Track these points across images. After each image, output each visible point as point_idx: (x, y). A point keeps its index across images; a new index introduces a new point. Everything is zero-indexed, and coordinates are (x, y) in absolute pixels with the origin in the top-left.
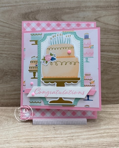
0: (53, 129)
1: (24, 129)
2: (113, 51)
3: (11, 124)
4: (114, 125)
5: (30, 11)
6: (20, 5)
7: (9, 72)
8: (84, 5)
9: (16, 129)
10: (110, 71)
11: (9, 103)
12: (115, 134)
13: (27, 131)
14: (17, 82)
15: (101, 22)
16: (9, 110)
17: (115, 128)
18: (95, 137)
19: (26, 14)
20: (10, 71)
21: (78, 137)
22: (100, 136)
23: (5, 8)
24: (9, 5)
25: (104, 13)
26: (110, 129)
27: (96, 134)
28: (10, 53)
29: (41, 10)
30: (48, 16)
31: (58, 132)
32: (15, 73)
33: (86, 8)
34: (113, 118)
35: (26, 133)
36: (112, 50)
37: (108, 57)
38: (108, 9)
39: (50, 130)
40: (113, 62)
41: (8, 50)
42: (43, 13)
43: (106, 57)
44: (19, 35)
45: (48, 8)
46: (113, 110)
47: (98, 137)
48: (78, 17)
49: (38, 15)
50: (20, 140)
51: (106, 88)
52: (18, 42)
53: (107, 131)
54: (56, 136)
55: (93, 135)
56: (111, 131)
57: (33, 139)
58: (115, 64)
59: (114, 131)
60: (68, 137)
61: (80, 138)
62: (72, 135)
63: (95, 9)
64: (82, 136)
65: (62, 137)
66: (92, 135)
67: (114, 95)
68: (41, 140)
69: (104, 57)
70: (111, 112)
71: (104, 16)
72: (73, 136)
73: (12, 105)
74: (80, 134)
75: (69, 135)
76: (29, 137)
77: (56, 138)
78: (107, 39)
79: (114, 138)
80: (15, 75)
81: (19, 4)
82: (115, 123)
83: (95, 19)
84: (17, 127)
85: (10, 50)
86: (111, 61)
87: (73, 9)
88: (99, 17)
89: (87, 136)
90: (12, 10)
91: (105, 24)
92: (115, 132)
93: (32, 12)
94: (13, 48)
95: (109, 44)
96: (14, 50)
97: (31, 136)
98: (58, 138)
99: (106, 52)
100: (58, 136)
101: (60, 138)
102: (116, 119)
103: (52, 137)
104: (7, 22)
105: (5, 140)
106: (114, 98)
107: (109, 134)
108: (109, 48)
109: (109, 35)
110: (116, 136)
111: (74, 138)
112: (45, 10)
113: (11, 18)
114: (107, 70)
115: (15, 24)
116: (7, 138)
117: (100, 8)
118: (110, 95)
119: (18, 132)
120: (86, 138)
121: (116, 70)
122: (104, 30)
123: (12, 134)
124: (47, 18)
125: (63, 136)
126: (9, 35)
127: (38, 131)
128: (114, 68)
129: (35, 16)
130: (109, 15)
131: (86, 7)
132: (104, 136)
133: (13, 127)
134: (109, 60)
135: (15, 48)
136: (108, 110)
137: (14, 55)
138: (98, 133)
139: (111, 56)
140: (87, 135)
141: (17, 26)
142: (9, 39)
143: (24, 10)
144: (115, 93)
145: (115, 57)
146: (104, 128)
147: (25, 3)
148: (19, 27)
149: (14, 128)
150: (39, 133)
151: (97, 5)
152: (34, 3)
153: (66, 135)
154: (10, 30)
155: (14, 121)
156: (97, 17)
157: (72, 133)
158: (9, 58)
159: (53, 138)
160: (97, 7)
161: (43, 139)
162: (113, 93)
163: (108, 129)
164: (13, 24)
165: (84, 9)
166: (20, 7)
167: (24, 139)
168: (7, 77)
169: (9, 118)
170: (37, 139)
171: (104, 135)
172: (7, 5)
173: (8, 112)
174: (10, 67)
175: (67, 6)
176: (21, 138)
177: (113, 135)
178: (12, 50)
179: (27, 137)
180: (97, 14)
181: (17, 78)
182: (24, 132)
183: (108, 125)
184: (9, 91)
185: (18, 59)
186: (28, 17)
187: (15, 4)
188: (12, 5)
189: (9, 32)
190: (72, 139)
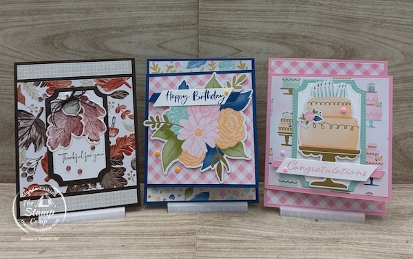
5: (54, 33)
6: (39, 24)
8: (140, 24)
15: (168, 50)
19: (48, 37)
23: (17, 29)
24: (22, 24)
25: (172, 34)
29: (72, 32)
30: (83, 40)
33: (143, 28)
38: (179, 28)
42: (74, 36)
45: (83, 28)
48: (130, 43)
49: (68, 39)
63: (158, 29)
71: (173, 40)
81: (37, 22)
83: (157, 45)
87: (122, 29)
88: (164, 41)
90: (27, 32)
91: (174, 52)
93: (57, 35)
112: (78, 31)
117: (166, 27)
124: (81, 44)
129: (63, 41)
130: (180, 39)
131: (143, 26)
143: (46, 32)
147: (46, 21)
151: (161, 22)
152: (61, 20)
156: (161, 42)
160: (161, 25)
164: (29, 54)
165: (140, 30)
166: (39, 26)
172: (19, 24)
175: (112, 26)
180: (160, 37)
186: (51, 43)
187: (31, 23)
188: (27, 23)
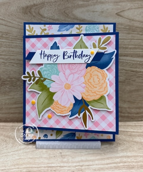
0: (60, 154)
1: (25, 154)
2: (139, 55)
3: (10, 147)
4: (133, 151)
5: (32, 3)
7: (8, 81)
9: (15, 154)
10: (134, 81)
11: (9, 118)
12: (134, 164)
13: (28, 157)
14: (18, 93)
15: (125, 18)
16: (8, 128)
17: (135, 156)
18: (109, 167)
19: (27, 7)
20: (9, 79)
21: (88, 167)
22: (115, 166)
25: (129, 5)
26: (128, 157)
27: (111, 163)
28: (9, 58)
29: (47, 3)
30: (55, 10)
31: (65, 160)
32: (15, 82)
34: (133, 142)
35: (27, 159)
36: (137, 54)
37: (132, 63)
39: (56, 156)
40: (138, 70)
41: (6, 54)
42: (48, 6)
43: (130, 62)
44: (19, 35)
46: (135, 129)
47: (112, 168)
48: (94, 12)
49: (43, 9)
50: (20, 169)
51: (128, 101)
52: (17, 44)
53: (125, 160)
54: (62, 165)
55: (107, 164)
56: (129, 160)
57: (36, 168)
58: (141, 72)
59: (132, 161)
60: (77, 166)
61: (91, 168)
62: (81, 164)
64: (93, 165)
65: (69, 167)
66: (105, 164)
67: (138, 110)
68: (44, 170)
69: (127, 62)
70: (132, 132)
71: (129, 9)
72: (82, 166)
73: (12, 120)
74: (91, 163)
75: (78, 164)
76: (31, 166)
77: (62, 167)
78: (132, 39)
79: (132, 170)
80: (15, 85)
82: (135, 148)
83: (116, 14)
84: (17, 151)
85: (8, 54)
86: (136, 68)
88: (122, 10)
89: (99, 166)
90: (10, 3)
91: (130, 20)
92: (134, 161)
93: (34, 5)
94: (12, 51)
95: (134, 47)
96: (13, 54)
97: (33, 164)
98: (65, 168)
99: (129, 56)
100: (65, 164)
101: (66, 168)
102: (137, 143)
103: (57, 166)
104: (4, 19)
105: (3, 168)
106: (138, 113)
107: (126, 164)
108: (134, 51)
109: (134, 35)
110: (134, 167)
111: (83, 167)
112: (52, 2)
113: (8, 13)
114: (130, 80)
115: (14, 20)
116: (5, 166)
118: (133, 111)
119: (18, 158)
120: (97, 169)
121: (141, 79)
122: (127, 27)
123: (10, 161)
124: (54, 13)
125: (70, 164)
126: (7, 35)
127: (42, 157)
128: (139, 77)
129: (39, 11)
130: (135, 8)
132: (120, 167)
133: (12, 151)
134: (133, 67)
135: (14, 52)
136: (129, 129)
137: (13, 60)
138: (113, 162)
139: (136, 62)
140: (99, 164)
141: (16, 23)
142: (7, 40)
143: (25, 3)
144: (139, 108)
145: (141, 63)
146: (120, 155)
148: (19, 25)
149: (14, 153)
150: (42, 161)
153: (75, 164)
154: (8, 29)
155: (14, 143)
156: (119, 11)
157: (82, 161)
158: (7, 64)
159: (59, 168)
161: (47, 168)
162: (137, 108)
163: (126, 157)
164: (11, 21)
167: (25, 168)
168: (5, 86)
169: (8, 139)
170: (40, 169)
171: (119, 165)
173: (7, 130)
174: (8, 75)
176: (22, 167)
177: (131, 165)
178: (10, 53)
179: (28, 166)
180: (119, 7)
181: (17, 89)
182: (25, 159)
183: (126, 151)
184: (8, 104)
185: (18, 65)
186: (30, 12)
189: (7, 32)
190: (81, 170)
